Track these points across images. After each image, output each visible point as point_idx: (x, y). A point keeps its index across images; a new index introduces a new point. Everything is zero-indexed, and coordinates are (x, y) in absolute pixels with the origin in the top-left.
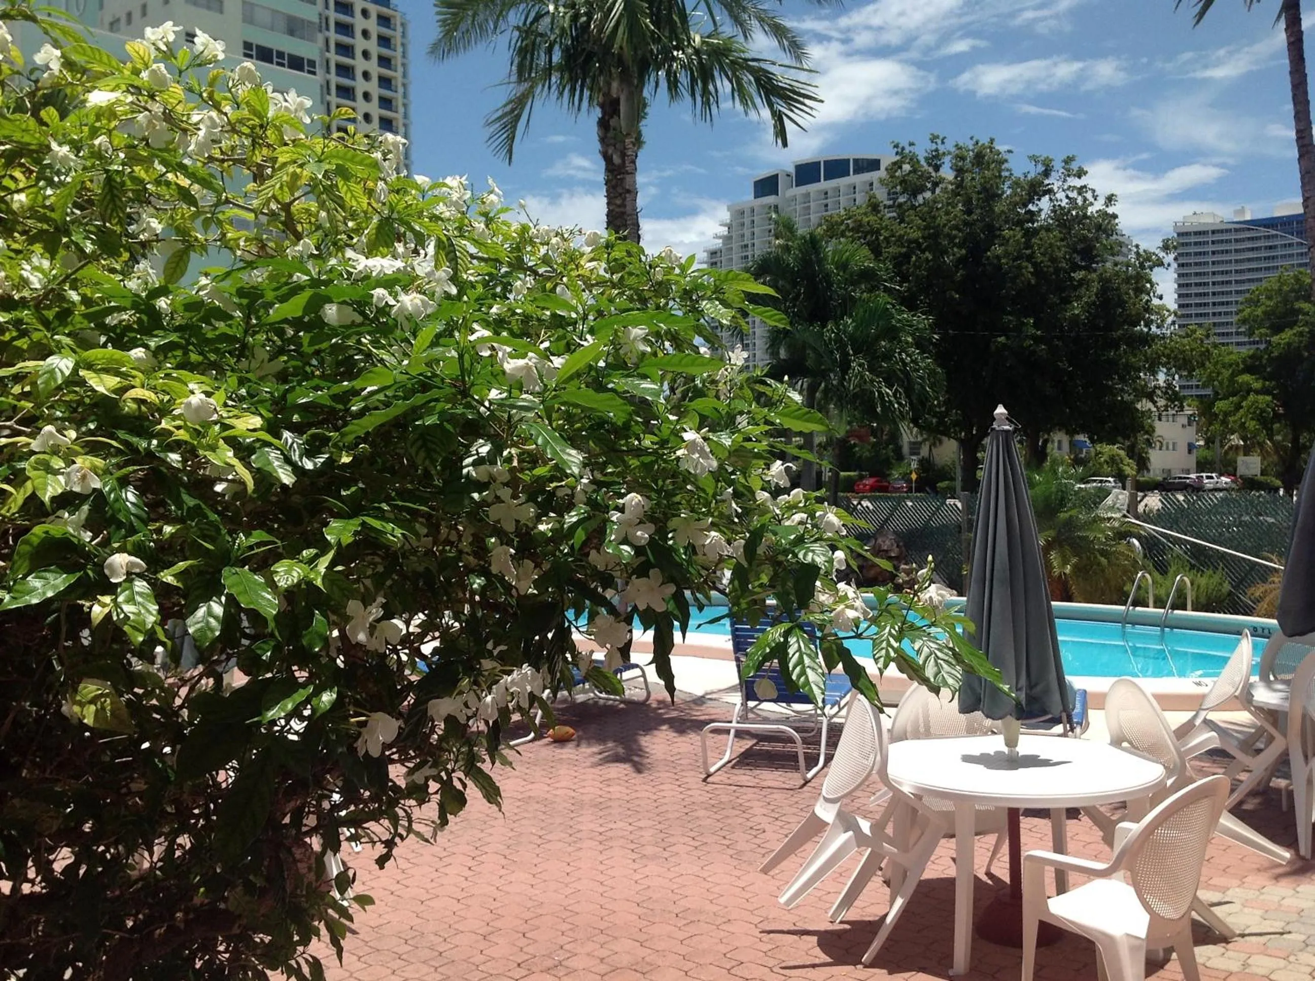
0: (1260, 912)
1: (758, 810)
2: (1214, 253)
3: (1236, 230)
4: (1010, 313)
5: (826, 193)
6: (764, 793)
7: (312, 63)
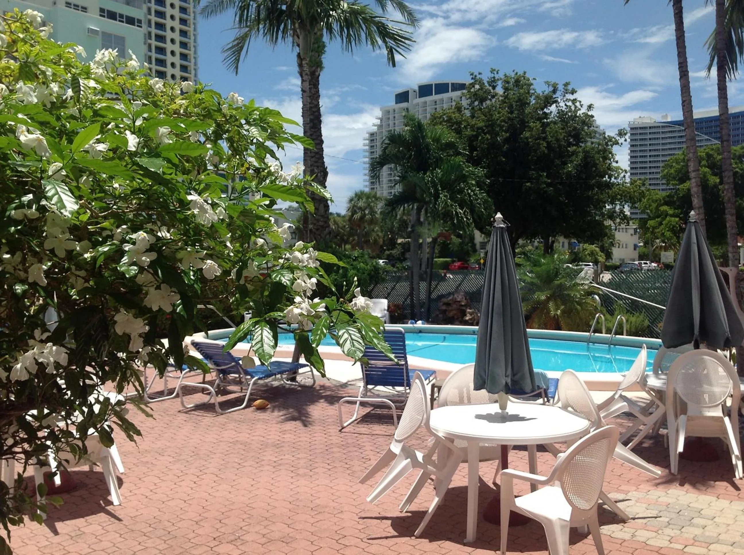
0: (645, 505)
1: (368, 448)
2: (650, 139)
3: (663, 127)
4: (533, 170)
5: (436, 102)
6: (373, 438)
7: (140, 21)
